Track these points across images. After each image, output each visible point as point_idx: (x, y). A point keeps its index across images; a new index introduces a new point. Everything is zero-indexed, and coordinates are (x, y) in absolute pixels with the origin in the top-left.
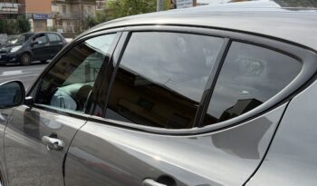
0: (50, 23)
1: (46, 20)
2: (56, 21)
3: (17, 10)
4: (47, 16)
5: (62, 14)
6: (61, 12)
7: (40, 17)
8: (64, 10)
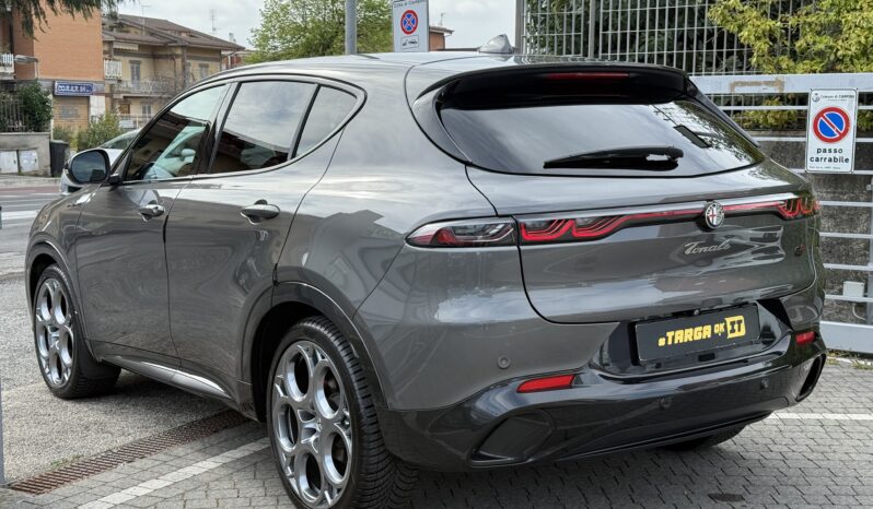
0: (98, 106)
1: (88, 98)
2: (113, 101)
3: (11, 70)
4: (89, 88)
5: (128, 82)
6: (127, 78)
7: (73, 91)
8: (136, 74)
